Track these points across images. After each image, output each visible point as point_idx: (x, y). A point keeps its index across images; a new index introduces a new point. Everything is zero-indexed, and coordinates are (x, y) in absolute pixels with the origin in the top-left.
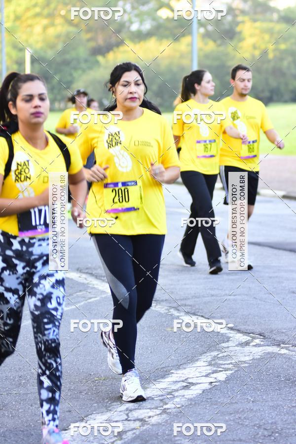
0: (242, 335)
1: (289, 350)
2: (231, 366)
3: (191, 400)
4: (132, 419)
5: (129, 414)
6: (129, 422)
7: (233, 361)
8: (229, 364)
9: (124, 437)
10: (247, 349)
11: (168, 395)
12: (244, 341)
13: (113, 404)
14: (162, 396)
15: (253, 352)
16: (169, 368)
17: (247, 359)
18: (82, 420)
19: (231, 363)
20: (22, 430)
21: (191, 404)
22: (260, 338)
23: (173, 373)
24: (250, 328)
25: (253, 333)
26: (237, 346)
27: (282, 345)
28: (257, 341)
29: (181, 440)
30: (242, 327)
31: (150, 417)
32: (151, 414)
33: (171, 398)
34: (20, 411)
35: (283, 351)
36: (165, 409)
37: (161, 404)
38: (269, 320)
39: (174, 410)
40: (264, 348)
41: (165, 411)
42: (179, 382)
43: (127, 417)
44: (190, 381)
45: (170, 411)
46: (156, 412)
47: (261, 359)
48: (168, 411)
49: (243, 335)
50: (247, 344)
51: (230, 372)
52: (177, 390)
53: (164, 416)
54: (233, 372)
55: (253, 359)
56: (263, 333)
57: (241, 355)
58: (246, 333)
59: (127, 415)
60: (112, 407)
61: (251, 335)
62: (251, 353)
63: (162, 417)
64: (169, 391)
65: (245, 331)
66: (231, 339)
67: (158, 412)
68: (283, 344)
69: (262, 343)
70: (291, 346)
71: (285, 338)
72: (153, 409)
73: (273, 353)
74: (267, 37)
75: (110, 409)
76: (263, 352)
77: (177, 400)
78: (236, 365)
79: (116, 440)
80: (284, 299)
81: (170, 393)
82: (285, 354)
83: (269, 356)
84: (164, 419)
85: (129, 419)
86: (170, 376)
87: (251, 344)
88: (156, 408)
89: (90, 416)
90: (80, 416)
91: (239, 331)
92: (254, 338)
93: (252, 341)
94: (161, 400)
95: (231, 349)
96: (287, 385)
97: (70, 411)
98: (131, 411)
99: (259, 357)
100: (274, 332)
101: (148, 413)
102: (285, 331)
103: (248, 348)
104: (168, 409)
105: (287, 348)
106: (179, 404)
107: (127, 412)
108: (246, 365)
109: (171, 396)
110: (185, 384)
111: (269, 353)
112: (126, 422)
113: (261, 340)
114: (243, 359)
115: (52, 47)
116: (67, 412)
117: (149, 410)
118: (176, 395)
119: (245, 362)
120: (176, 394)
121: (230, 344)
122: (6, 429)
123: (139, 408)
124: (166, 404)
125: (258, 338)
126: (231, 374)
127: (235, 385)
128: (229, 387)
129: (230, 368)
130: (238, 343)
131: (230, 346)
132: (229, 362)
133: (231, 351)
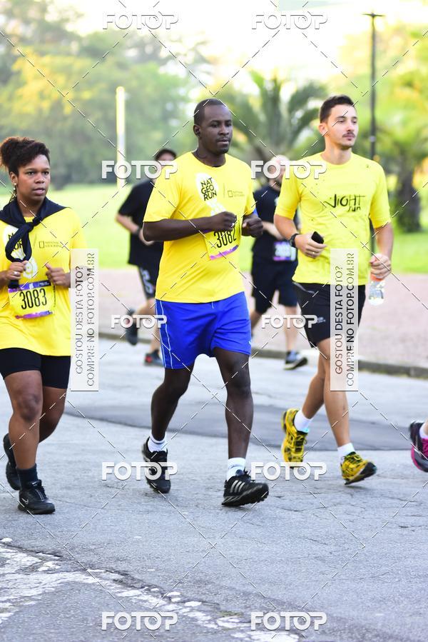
0: (25, 555)
1: (101, 578)
2: (7, 605)
7: (12, 597)
8: (5, 602)
10: (33, 577)
12: (29, 564)
15: (44, 582)
17: (34, 592)
19: (9, 601)
22: (54, 560)
24: (38, 543)
25: (43, 552)
26: (17, 572)
27: (89, 570)
28: (50, 564)
30: (25, 543)
35: (91, 580)
38: (68, 531)
40: (61, 575)
47: (57, 592)
49: (28, 555)
50: (33, 569)
51: (8, 615)
54: (12, 614)
55: (44, 593)
56: (59, 552)
57: (25, 586)
58: (32, 551)
61: (41, 554)
62: (40, 583)
65: (31, 549)
66: (7, 562)
68: (91, 568)
69: (57, 567)
70: (103, 571)
71: (95, 559)
73: (75, 583)
74: (61, 80)
76: (59, 582)
78: (14, 603)
80: (91, 496)
82: (93, 584)
83: (69, 587)
87: (40, 570)
91: (20, 549)
92: (44, 560)
93: (42, 564)
95: (8, 577)
96: (97, 634)
99: (53, 589)
100: (77, 549)
102: (93, 547)
103: (35, 576)
105: (97, 575)
108: (33, 603)
111: (68, 583)
113: (56, 562)
114: (27, 593)
119: (30, 598)
121: (7, 569)
125: (51, 560)
126: (9, 617)
127: (15, 635)
128: (6, 639)
129: (6, 609)
130: (18, 568)
131: (6, 572)
132: (5, 598)
133: (9, 581)
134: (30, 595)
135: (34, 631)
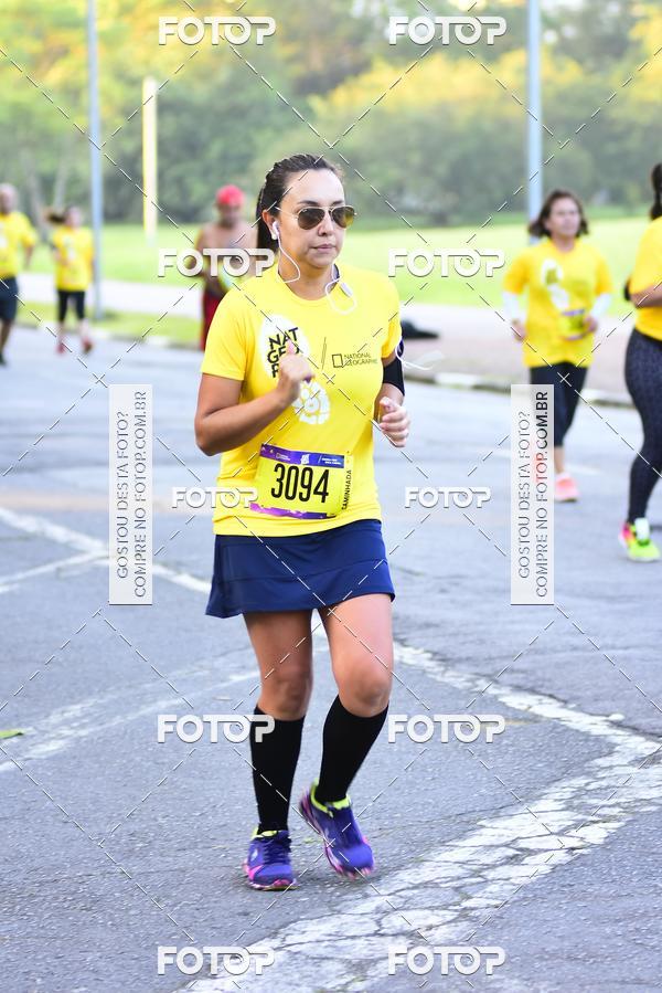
0: (642, 739)
2: (616, 811)
3: (523, 888)
4: (389, 932)
5: (384, 922)
6: (382, 939)
7: (623, 800)
8: (613, 806)
9: (370, 973)
10: (654, 771)
11: (471, 876)
12: (647, 753)
13: (345, 897)
14: (459, 878)
16: (474, 815)
17: (654, 794)
18: (274, 935)
19: (618, 805)
20: (136, 956)
21: (524, 899)
23: (482, 827)
26: (631, 764)
29: (501, 981)
30: (642, 722)
31: (430, 928)
32: (433, 920)
33: (479, 883)
34: (132, 912)
36: (465, 909)
37: (457, 899)
39: (486, 912)
41: (464, 914)
42: (498, 846)
43: (377, 928)
44: (523, 844)
45: (477, 913)
46: (443, 916)
48: (472, 914)
49: (647, 740)
50: (654, 759)
51: (617, 825)
52: (493, 867)
53: (464, 925)
54: (622, 823)
57: (641, 785)
58: (652, 734)
59: (378, 922)
60: (344, 904)
63: (458, 929)
64: (475, 867)
65: (652, 731)
66: (617, 748)
67: (450, 916)
72: (437, 908)
75: (338, 908)
77: (493, 888)
78: (627, 809)
79: (353, 980)
81: (476, 874)
84: (462, 932)
85: (382, 932)
86: (477, 833)
88: (445, 907)
89: (291, 925)
90: (270, 924)
91: (636, 730)
94: (457, 889)
95: (618, 771)
97: (246, 914)
98: (386, 913)
101: (426, 918)
104: (473, 909)
106: (496, 898)
107: (378, 916)
108: (654, 808)
109: (480, 879)
110: (511, 852)
112: (375, 939)
114: (645, 795)
115: (204, 75)
116: (239, 914)
117: (427, 912)
118: (489, 878)
119: (649, 802)
120: (491, 875)
121: (615, 760)
122: (99, 954)
123: (406, 906)
124: (469, 898)
126: (619, 829)
127: (626, 854)
128: (613, 860)
129: (615, 816)
130: (633, 758)
131: (614, 764)
132: (613, 801)
133: (619, 776)
134: (648, 797)
135: (654, 850)
